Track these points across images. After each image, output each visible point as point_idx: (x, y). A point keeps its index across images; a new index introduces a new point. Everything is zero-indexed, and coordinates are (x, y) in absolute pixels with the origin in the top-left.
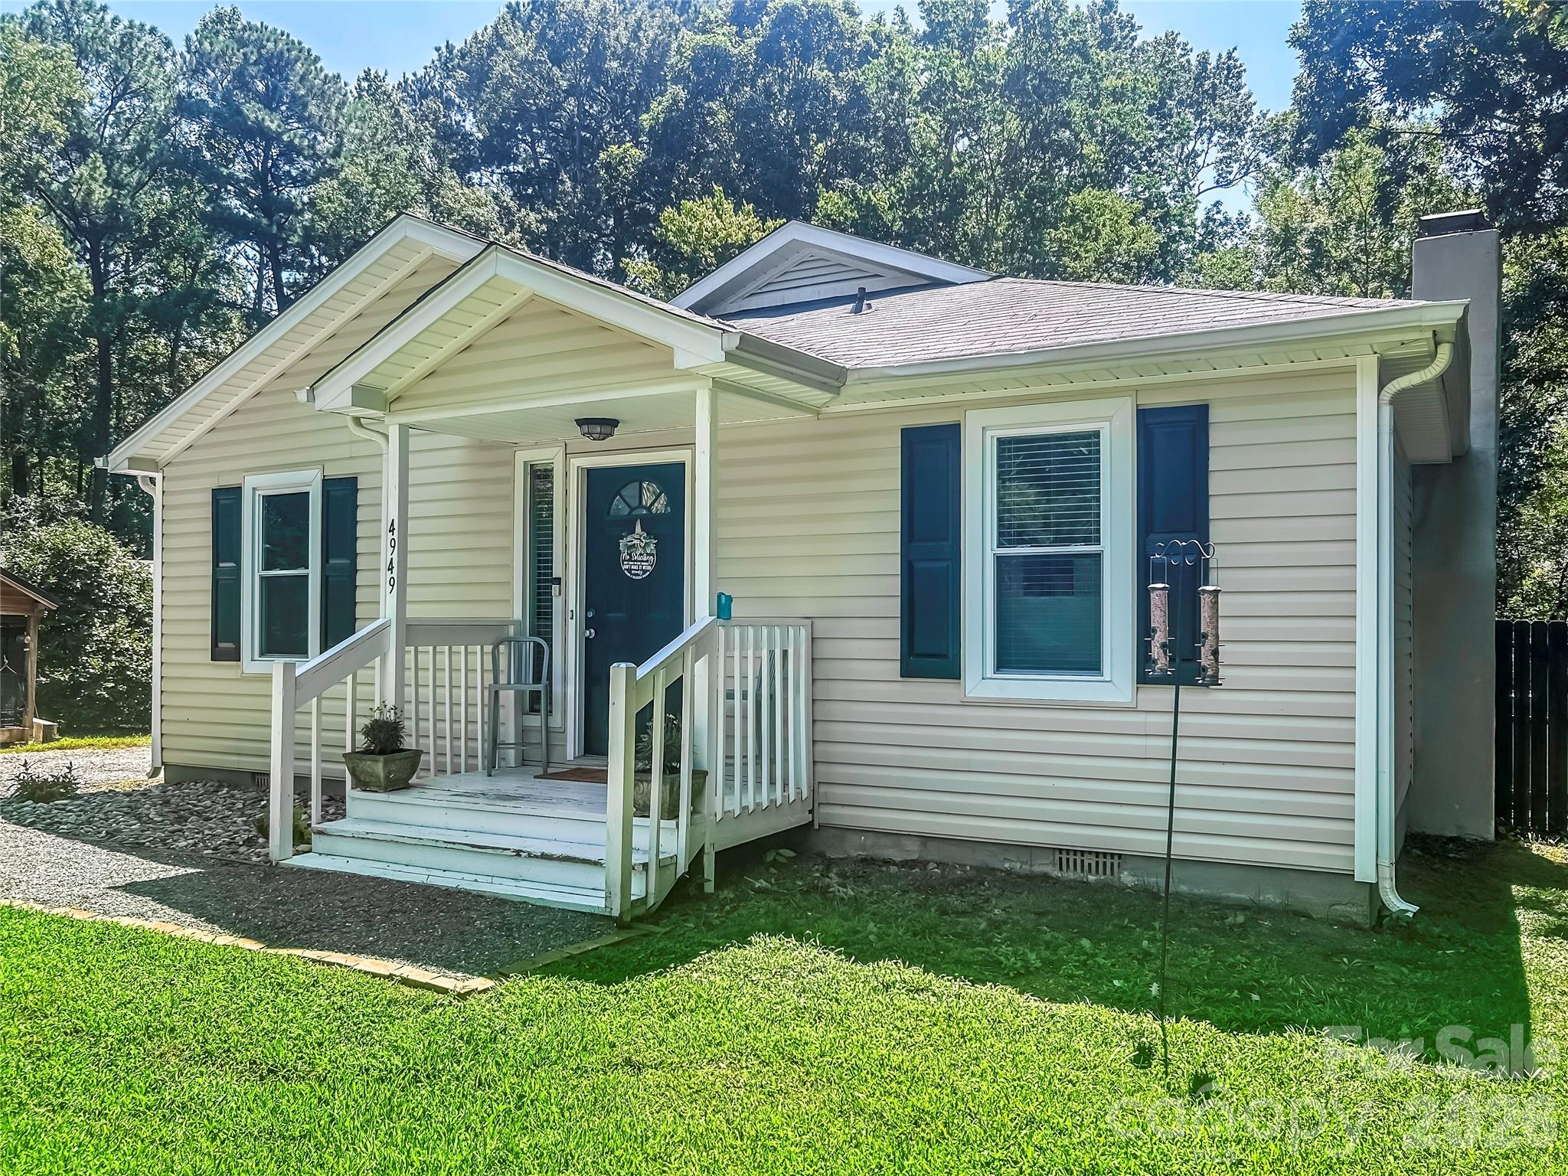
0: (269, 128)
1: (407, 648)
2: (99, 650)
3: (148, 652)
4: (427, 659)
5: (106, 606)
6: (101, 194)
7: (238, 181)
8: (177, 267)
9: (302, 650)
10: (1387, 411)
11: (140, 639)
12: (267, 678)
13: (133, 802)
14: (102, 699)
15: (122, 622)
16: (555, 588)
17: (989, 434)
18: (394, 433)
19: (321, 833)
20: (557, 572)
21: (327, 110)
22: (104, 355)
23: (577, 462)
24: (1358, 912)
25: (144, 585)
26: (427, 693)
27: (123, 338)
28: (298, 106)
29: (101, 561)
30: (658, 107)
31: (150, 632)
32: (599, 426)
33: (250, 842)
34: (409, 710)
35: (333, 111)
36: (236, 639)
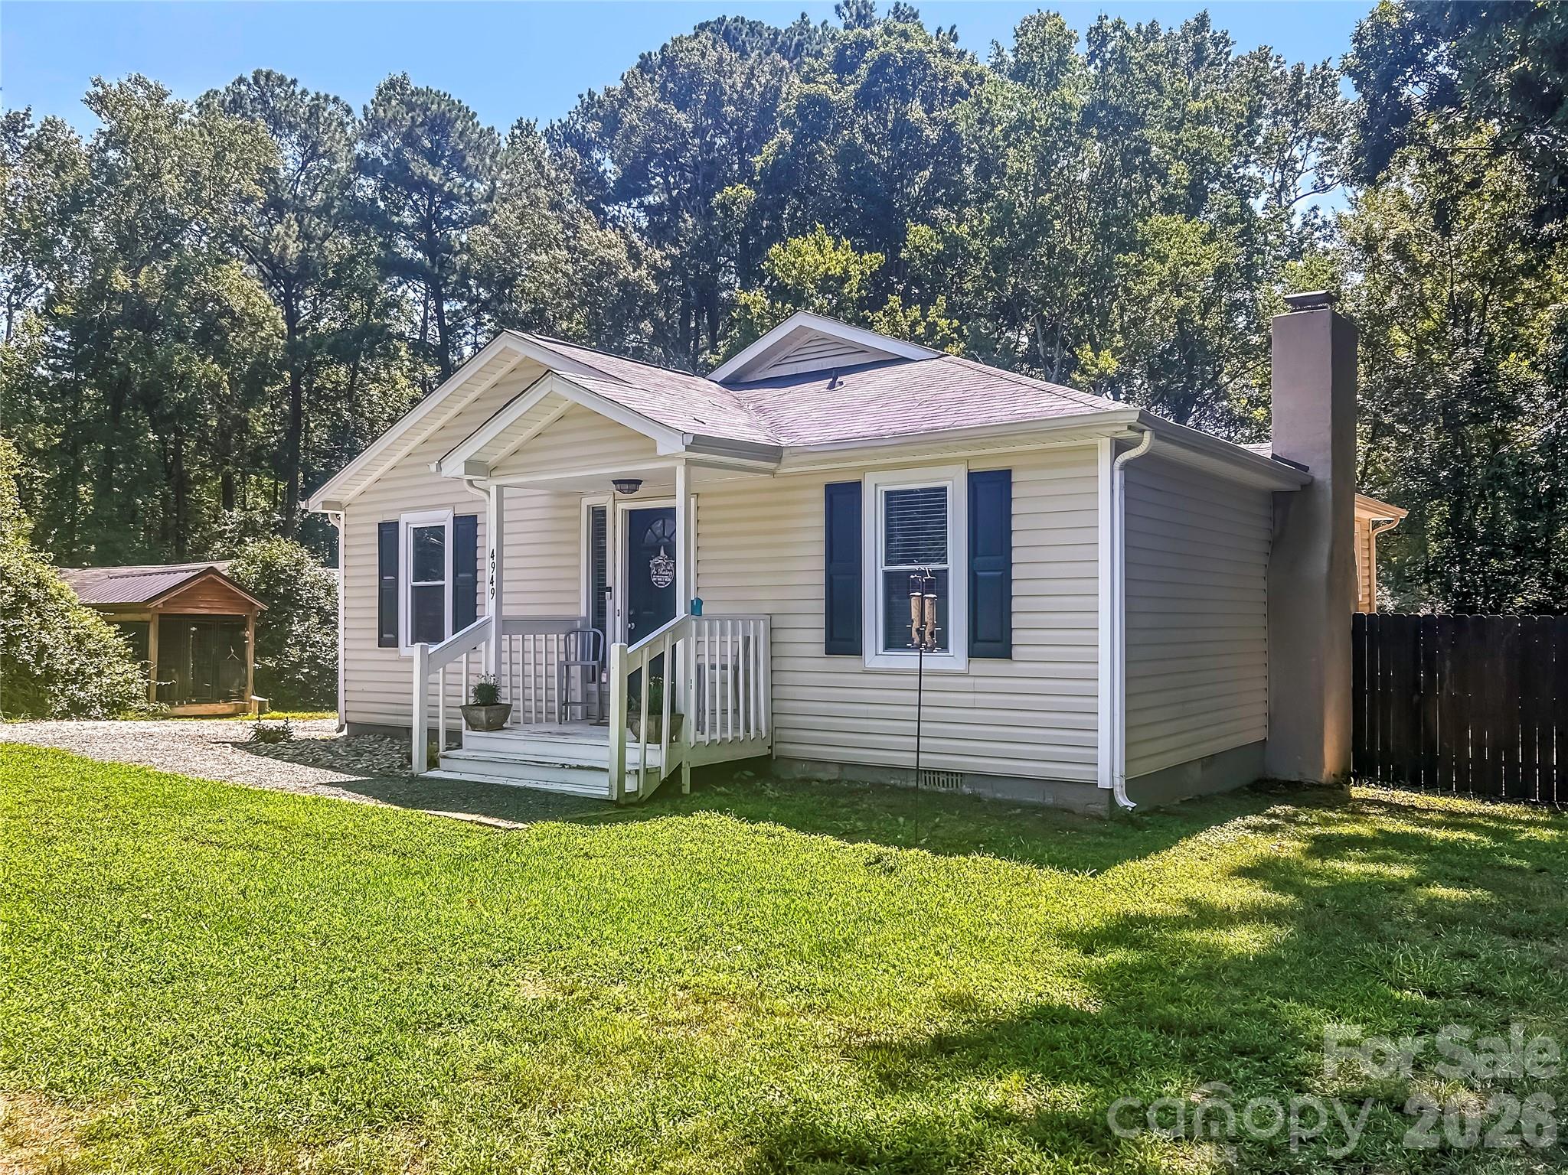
0: (432, 181)
1: (504, 637)
2: (298, 642)
3: (334, 644)
4: (517, 645)
5: (302, 607)
6: (293, 249)
7: (406, 228)
8: (356, 306)
9: (439, 638)
10: (1117, 474)
11: (327, 634)
12: (411, 660)
13: (328, 745)
14: (299, 681)
15: (314, 620)
16: (607, 593)
17: (879, 489)
18: (493, 491)
19: (445, 757)
20: (609, 583)
21: (482, 160)
22: (295, 386)
23: (621, 506)
24: (1101, 809)
25: (330, 590)
26: (518, 669)
27: (312, 370)
28: (457, 161)
29: (298, 571)
30: (769, 149)
31: (336, 627)
32: (630, 485)
33: (402, 767)
34: (505, 680)
35: (488, 161)
36: (395, 631)
